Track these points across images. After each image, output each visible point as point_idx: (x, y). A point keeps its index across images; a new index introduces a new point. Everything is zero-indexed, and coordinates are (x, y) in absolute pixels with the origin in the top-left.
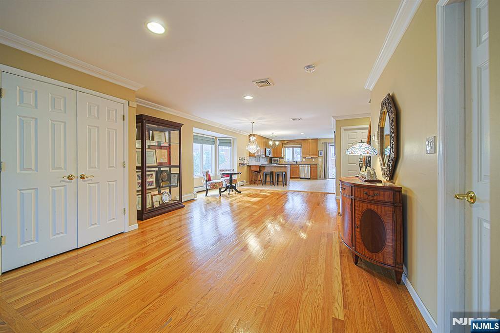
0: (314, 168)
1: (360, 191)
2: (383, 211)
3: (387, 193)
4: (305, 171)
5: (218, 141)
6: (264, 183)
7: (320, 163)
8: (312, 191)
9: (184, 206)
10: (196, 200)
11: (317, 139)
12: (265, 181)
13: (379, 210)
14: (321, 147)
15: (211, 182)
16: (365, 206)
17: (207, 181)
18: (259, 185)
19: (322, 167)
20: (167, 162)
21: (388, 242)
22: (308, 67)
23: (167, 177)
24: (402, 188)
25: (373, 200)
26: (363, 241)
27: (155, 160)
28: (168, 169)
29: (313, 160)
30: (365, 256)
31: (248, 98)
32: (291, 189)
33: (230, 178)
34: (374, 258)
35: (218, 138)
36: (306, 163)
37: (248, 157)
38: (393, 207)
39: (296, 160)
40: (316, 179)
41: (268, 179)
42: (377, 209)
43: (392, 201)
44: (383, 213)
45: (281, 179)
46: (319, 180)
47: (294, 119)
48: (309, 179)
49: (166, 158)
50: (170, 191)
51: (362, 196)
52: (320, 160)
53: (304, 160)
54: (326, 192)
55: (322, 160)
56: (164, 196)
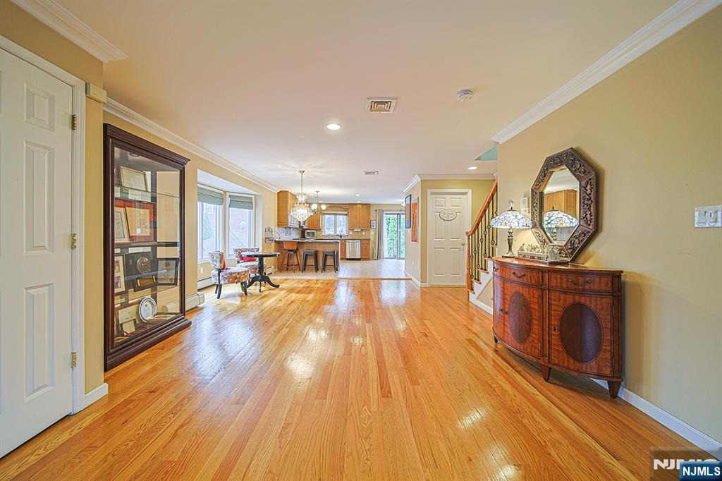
0: (365, 243)
1: (561, 278)
2: (598, 303)
3: (604, 280)
4: (354, 249)
5: (228, 199)
6: (304, 269)
7: (372, 238)
8: (362, 277)
9: (190, 323)
10: (202, 308)
11: (368, 205)
12: (305, 265)
13: (593, 303)
14: (373, 215)
15: (229, 271)
16: (570, 299)
17: (220, 271)
18: (296, 273)
19: (375, 243)
20: (149, 234)
21: (605, 346)
22: (466, 92)
23: (149, 266)
24: (622, 272)
25: (583, 290)
26: (565, 348)
27: (126, 231)
28: (149, 249)
29: (364, 233)
30: (568, 368)
31: (334, 127)
32: (341, 276)
33: (260, 263)
34: (584, 369)
35: (228, 194)
36: (353, 237)
37: (277, 228)
38: (611, 297)
39: (338, 233)
40: (368, 259)
41: (311, 261)
42: (590, 301)
43: (610, 289)
44: (599, 307)
45: (330, 261)
46: (371, 261)
47: (366, 173)
48: (359, 259)
49: (146, 228)
50: (155, 297)
51: (564, 286)
52: (372, 234)
53: (351, 233)
54: (380, 277)
55: (375, 234)
56: (143, 307)
